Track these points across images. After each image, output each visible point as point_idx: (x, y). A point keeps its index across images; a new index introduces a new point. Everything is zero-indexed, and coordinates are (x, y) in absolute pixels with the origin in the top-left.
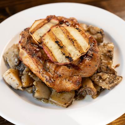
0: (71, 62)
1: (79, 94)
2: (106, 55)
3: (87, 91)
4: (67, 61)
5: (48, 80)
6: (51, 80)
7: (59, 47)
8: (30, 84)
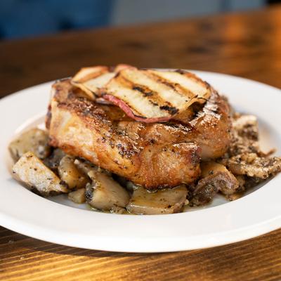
0: (175, 115)
1: (197, 195)
2: (243, 132)
3: (215, 184)
4: (166, 114)
5: (126, 149)
6: (132, 149)
7: (142, 95)
8: (79, 177)
